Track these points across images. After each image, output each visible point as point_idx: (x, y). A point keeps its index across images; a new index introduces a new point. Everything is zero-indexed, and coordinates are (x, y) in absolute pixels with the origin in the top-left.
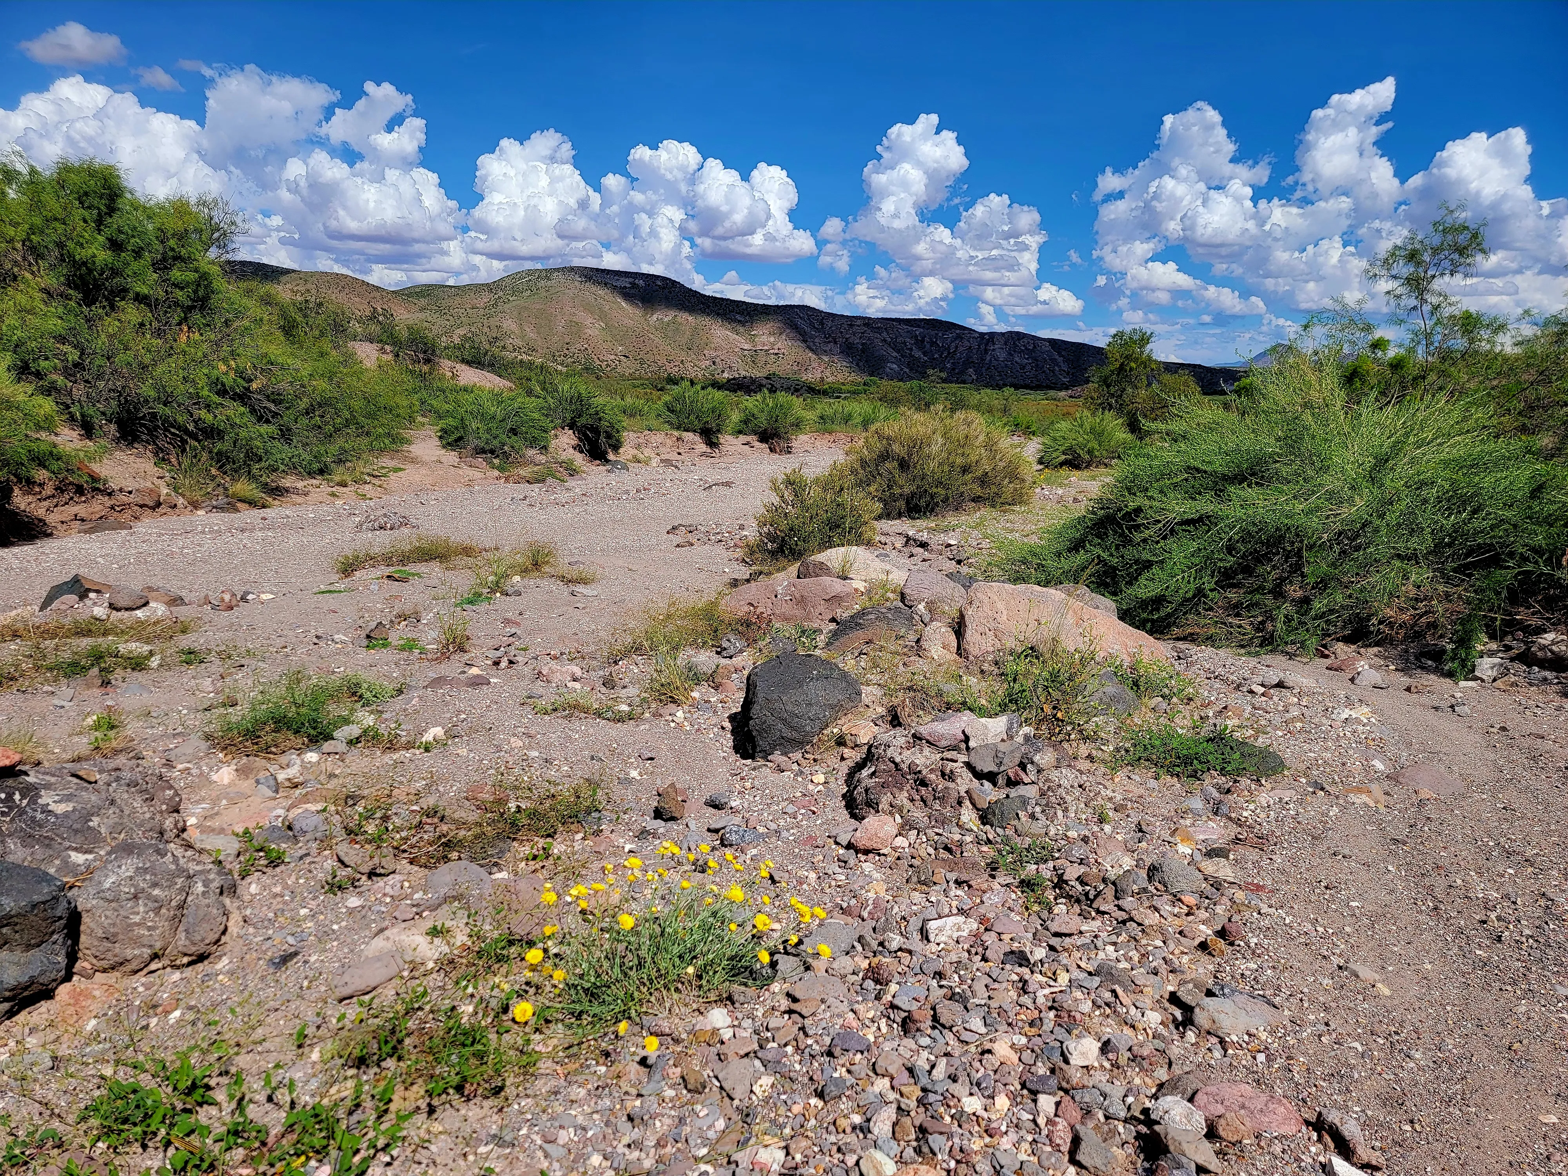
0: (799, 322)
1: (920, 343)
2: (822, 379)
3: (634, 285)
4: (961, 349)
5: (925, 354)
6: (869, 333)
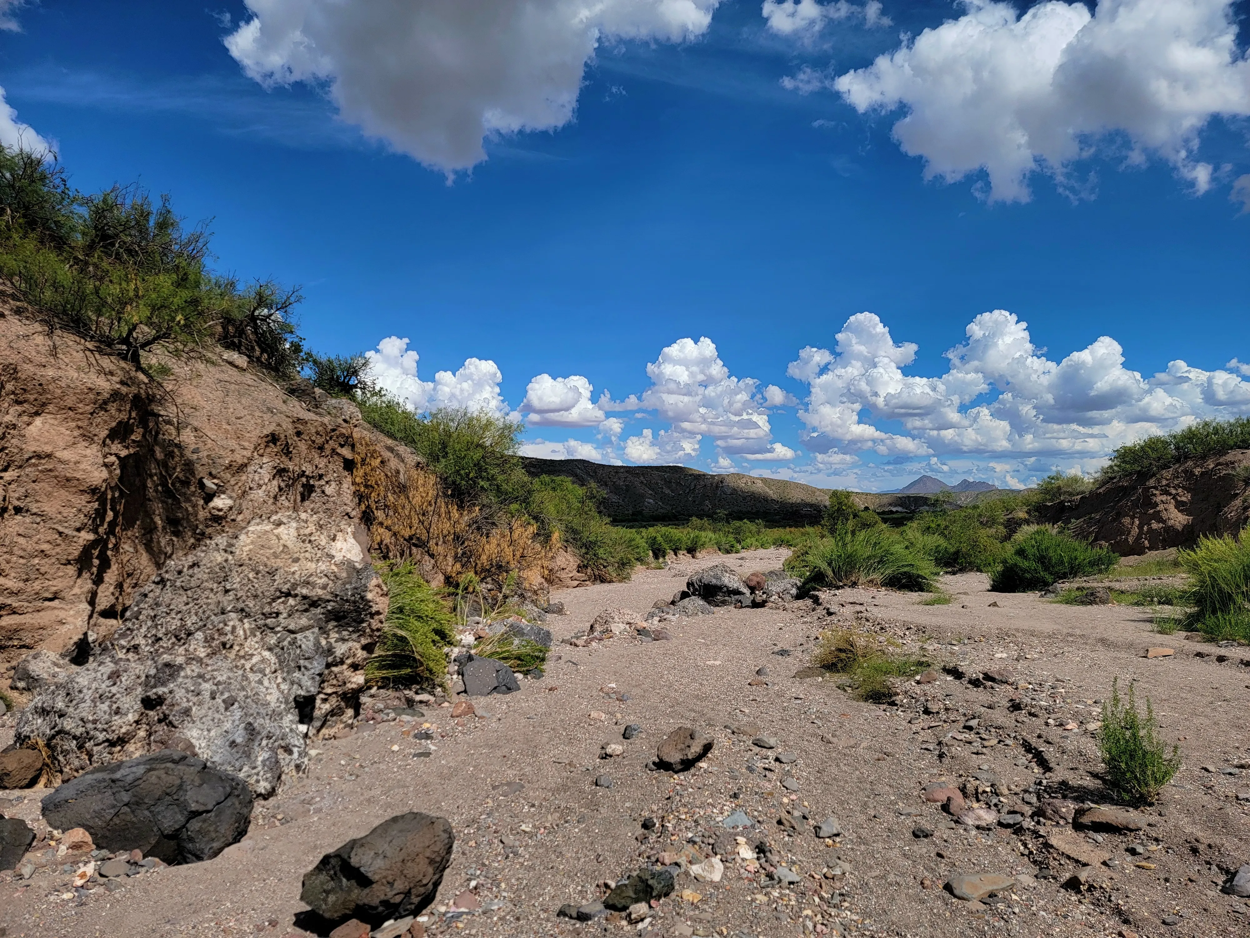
0: (578, 471)
1: (668, 483)
4: (698, 487)
5: (672, 491)
6: (630, 477)
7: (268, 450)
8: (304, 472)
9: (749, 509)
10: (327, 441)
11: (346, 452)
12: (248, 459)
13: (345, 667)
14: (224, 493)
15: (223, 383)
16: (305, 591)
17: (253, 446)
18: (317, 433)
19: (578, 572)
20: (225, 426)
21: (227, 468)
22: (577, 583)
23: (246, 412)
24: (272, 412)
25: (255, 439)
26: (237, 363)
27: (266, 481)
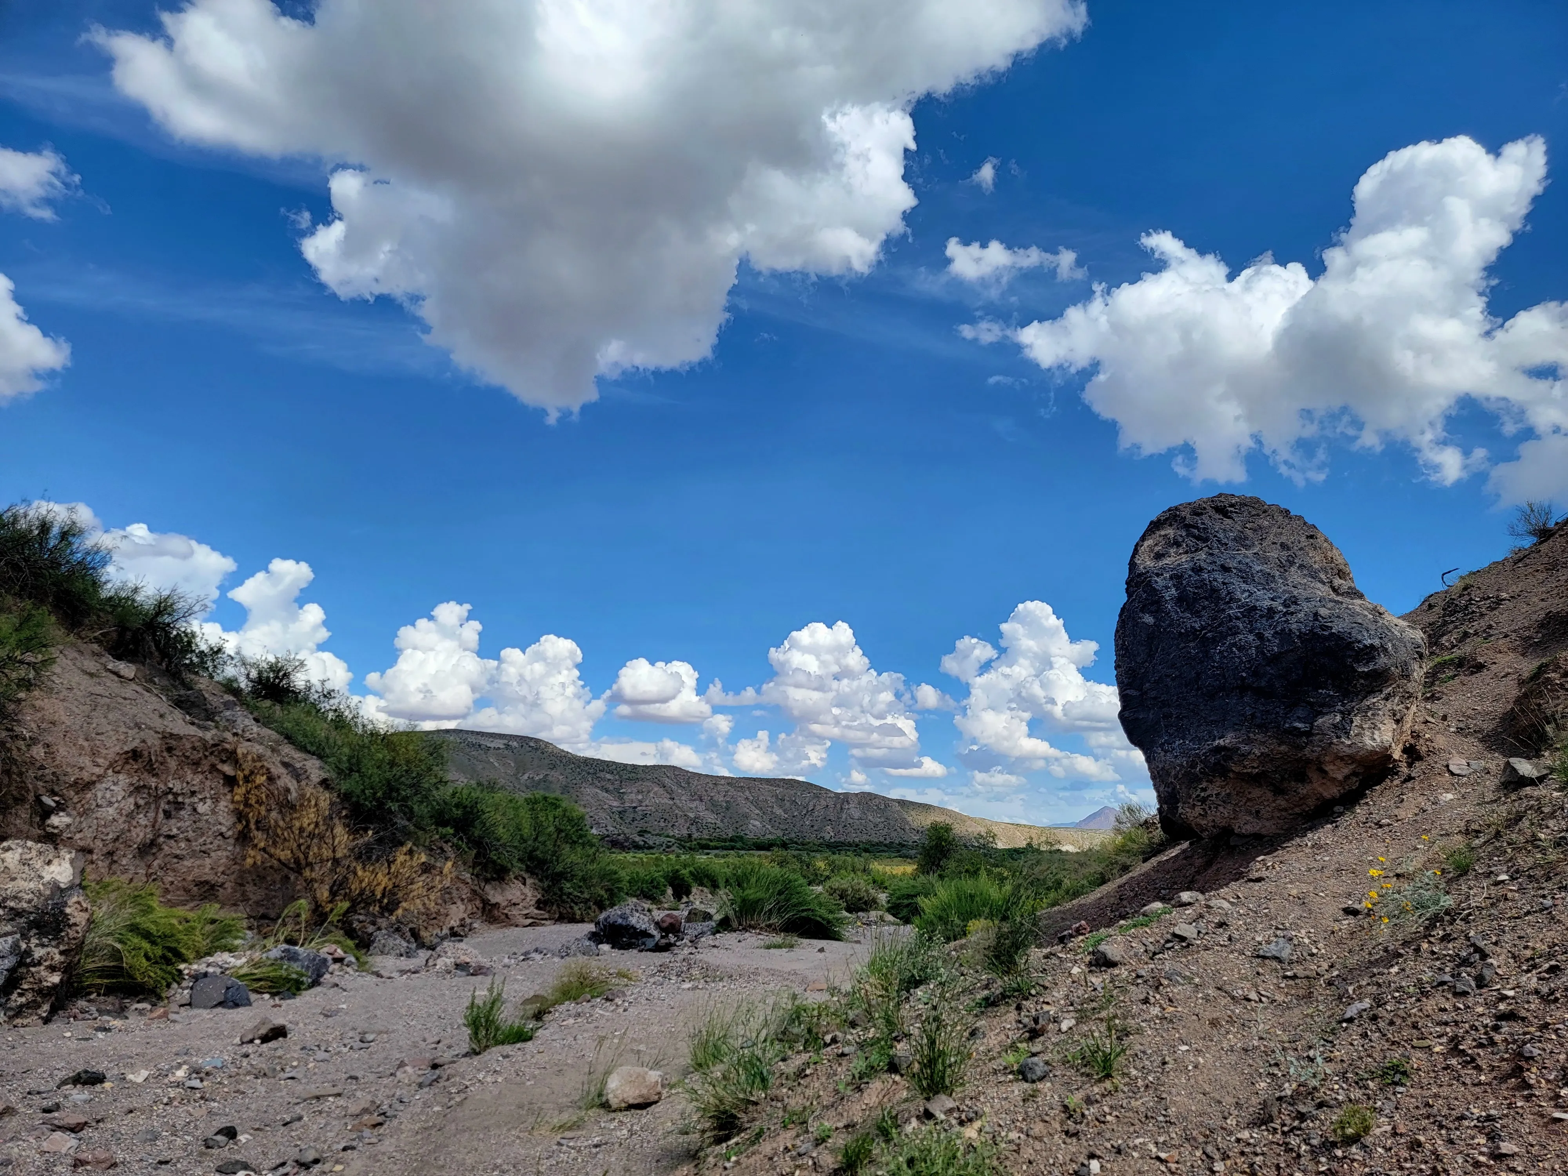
0: (667, 781)
1: (780, 800)
2: (690, 836)
3: (507, 746)
4: (818, 808)
5: (785, 811)
6: (732, 792)
7: (128, 767)
8: (171, 789)
9: (882, 839)
10: (206, 757)
11: (227, 769)
12: (98, 776)
13: (42, 968)
14: (63, 810)
15: (93, 697)
16: (12, 904)
17: (108, 763)
18: (194, 748)
19: (538, 908)
20: (81, 741)
21: (71, 786)
22: (530, 921)
23: (110, 727)
24: (140, 728)
25: (111, 756)
26: (122, 673)
27: (120, 798)
